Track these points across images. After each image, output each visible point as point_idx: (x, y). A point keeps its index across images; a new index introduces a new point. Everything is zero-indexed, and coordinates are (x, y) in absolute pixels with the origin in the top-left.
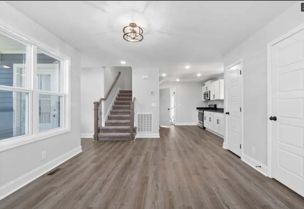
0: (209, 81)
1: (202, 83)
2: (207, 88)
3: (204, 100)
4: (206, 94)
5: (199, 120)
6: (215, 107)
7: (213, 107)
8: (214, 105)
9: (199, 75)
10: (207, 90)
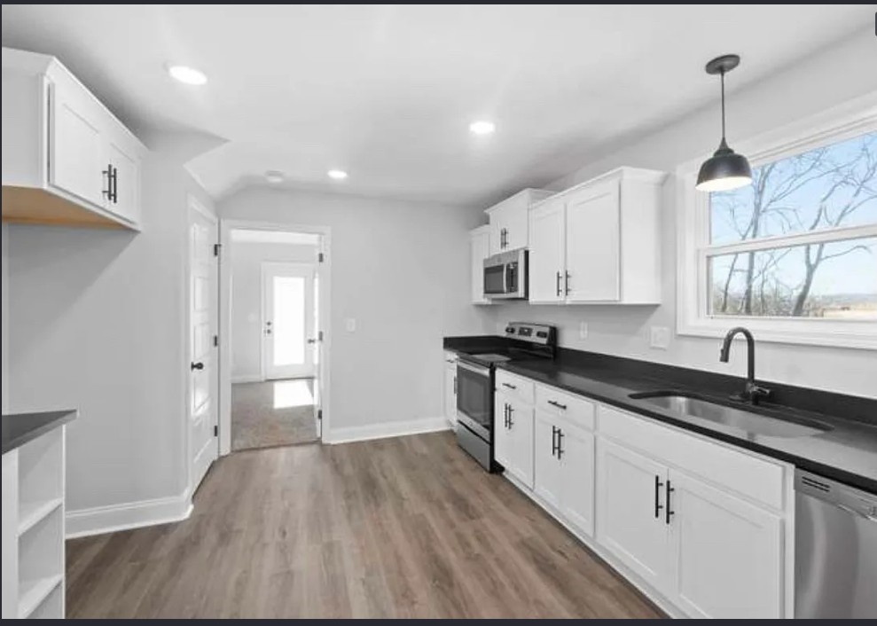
0: (525, 195)
1: (477, 212)
2: (504, 233)
3: (485, 301)
4: (500, 268)
5: (460, 407)
6: (548, 344)
7: (544, 341)
8: (547, 330)
9: (482, 129)
10: (509, 248)
